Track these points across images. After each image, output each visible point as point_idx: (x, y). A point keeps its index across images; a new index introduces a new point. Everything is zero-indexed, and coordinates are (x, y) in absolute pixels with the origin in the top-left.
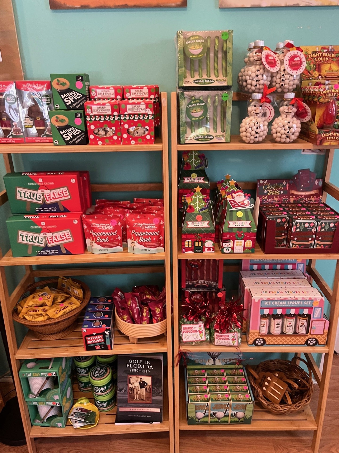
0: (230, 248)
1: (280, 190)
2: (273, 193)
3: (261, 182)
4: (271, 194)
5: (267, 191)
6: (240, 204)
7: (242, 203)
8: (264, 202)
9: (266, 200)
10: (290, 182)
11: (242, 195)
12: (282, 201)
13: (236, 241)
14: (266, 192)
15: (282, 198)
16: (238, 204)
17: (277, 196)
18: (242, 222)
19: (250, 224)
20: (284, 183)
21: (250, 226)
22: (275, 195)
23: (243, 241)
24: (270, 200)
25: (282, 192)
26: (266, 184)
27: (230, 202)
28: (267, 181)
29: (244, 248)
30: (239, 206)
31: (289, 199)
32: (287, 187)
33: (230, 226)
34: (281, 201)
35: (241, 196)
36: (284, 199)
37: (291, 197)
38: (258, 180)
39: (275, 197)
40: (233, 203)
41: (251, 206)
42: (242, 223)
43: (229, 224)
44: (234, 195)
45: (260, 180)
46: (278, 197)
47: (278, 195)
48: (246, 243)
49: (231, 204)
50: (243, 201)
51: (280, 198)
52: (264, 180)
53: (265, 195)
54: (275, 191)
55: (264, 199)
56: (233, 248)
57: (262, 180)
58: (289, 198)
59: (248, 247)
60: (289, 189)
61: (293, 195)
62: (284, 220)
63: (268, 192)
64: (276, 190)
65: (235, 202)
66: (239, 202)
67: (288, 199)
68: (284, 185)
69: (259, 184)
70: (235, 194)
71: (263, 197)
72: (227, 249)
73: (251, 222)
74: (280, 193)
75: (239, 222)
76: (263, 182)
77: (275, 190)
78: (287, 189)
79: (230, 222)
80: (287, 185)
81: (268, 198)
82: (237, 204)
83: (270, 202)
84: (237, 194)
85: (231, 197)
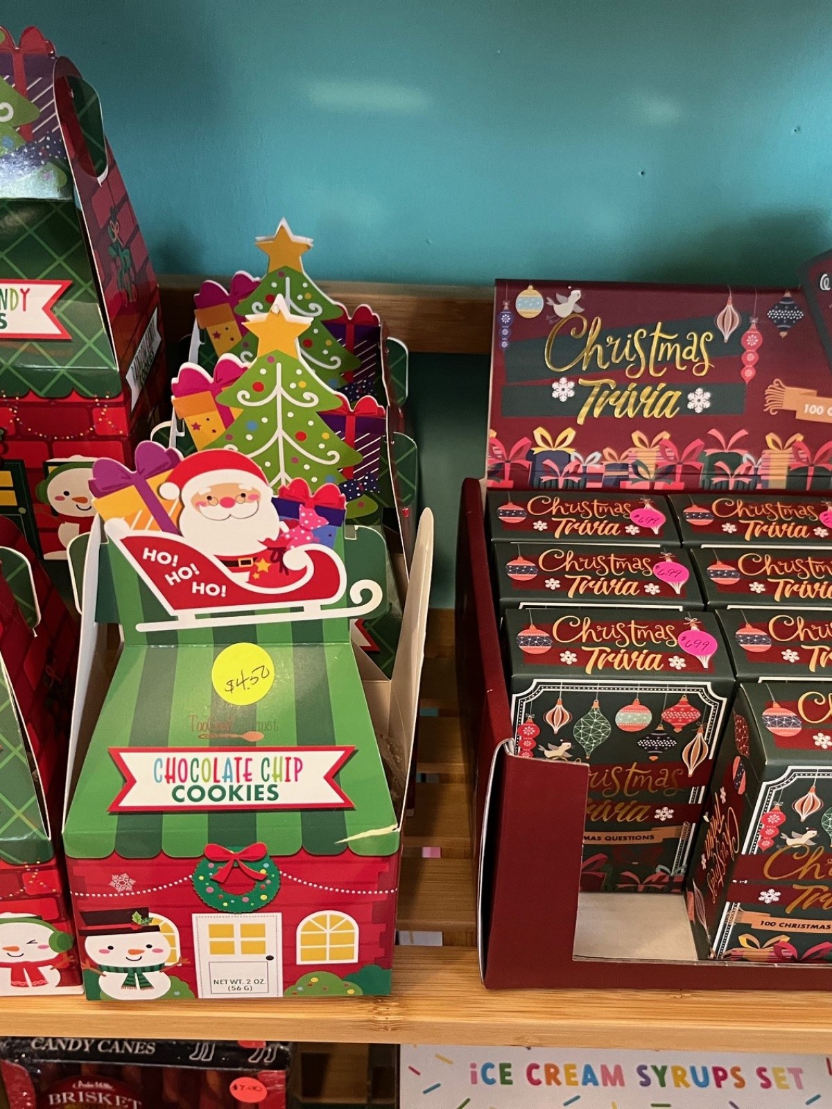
0: (161, 967)
1: (684, 381)
2: (623, 405)
3: (530, 303)
4: (609, 409)
5: (577, 388)
6: (240, 579)
7: (263, 566)
8: (550, 471)
9: (564, 458)
10: (773, 314)
11: (255, 497)
12: (696, 472)
13: (201, 922)
14: (563, 390)
15: (698, 442)
16: (222, 580)
17: (651, 427)
18: (257, 757)
19: (332, 777)
20: (728, 318)
21: (336, 799)
22: (639, 422)
23: (273, 922)
24: (594, 462)
25: (700, 400)
26: (574, 321)
27: (138, 556)
28: (576, 294)
29: (292, 972)
30: (237, 595)
31: (758, 455)
32: (751, 357)
33: (132, 800)
34: (690, 471)
35: (240, 508)
36: (715, 458)
37: (770, 438)
38: (500, 283)
39: (636, 436)
40: (170, 569)
41: (356, 597)
42: (254, 768)
43: (129, 781)
44: (169, 491)
45: (522, 285)
46: (666, 435)
47: (662, 424)
48: (300, 932)
49: (156, 571)
50: (276, 550)
51: (680, 441)
52: (551, 287)
53: (559, 417)
54: (639, 390)
55: (542, 448)
56: (185, 972)
57: (540, 285)
58: (758, 447)
59: (328, 961)
60: (762, 380)
61: (787, 423)
62: (678, 716)
63: (581, 394)
64: (654, 382)
65: (188, 555)
66: (231, 563)
67: (746, 456)
68: (719, 335)
69: (512, 326)
70: (180, 480)
71: (539, 432)
72: (135, 977)
73: (350, 754)
74: (683, 401)
75: (222, 757)
76: (548, 310)
77: (647, 380)
78: (749, 373)
79: (136, 762)
80: (753, 339)
81: (584, 444)
82: (208, 572)
83: (597, 476)
84: (201, 483)
85: (141, 508)
